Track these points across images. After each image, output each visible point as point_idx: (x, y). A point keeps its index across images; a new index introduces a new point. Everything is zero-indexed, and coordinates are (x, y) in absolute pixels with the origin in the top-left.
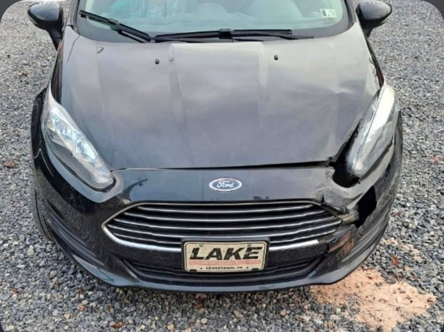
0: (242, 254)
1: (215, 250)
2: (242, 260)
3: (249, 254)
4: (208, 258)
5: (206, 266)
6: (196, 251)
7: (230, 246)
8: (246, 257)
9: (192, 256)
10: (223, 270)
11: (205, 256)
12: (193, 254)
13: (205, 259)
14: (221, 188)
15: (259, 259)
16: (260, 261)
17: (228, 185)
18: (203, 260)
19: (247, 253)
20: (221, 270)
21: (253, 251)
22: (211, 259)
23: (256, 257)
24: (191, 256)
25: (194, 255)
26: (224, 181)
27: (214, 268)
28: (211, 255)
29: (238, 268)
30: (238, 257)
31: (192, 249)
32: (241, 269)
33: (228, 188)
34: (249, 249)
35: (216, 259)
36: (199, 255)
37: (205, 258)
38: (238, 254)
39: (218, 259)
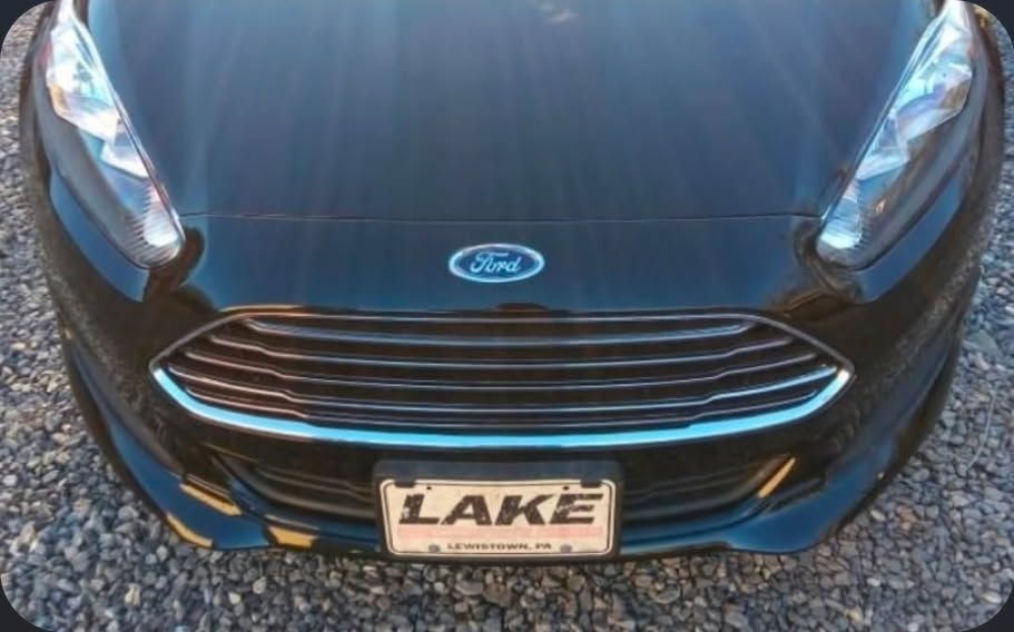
0: (547, 510)
1: (468, 500)
2: (548, 526)
3: (565, 512)
4: (450, 520)
5: (448, 541)
6: (414, 503)
7: (511, 488)
8: (560, 518)
9: (407, 516)
10: (496, 550)
11: (443, 513)
12: (407, 510)
13: (443, 523)
14: (483, 273)
15: (596, 523)
16: (601, 529)
17: (502, 265)
18: (438, 525)
19: (561, 508)
20: (489, 550)
21: (578, 503)
22: (460, 523)
23: (589, 520)
24: (403, 515)
25: (411, 513)
26: (491, 254)
27: (470, 546)
28: (457, 514)
29: (538, 546)
30: (535, 518)
31: (405, 498)
32: (547, 550)
33: (503, 273)
34: (567, 499)
35: (472, 523)
36: (424, 512)
37: (441, 521)
38: (536, 510)
39: (480, 523)
